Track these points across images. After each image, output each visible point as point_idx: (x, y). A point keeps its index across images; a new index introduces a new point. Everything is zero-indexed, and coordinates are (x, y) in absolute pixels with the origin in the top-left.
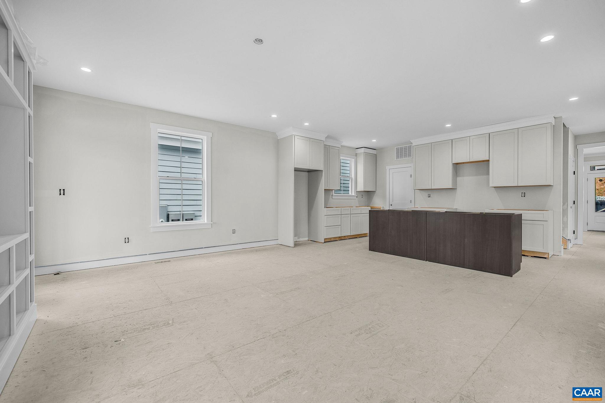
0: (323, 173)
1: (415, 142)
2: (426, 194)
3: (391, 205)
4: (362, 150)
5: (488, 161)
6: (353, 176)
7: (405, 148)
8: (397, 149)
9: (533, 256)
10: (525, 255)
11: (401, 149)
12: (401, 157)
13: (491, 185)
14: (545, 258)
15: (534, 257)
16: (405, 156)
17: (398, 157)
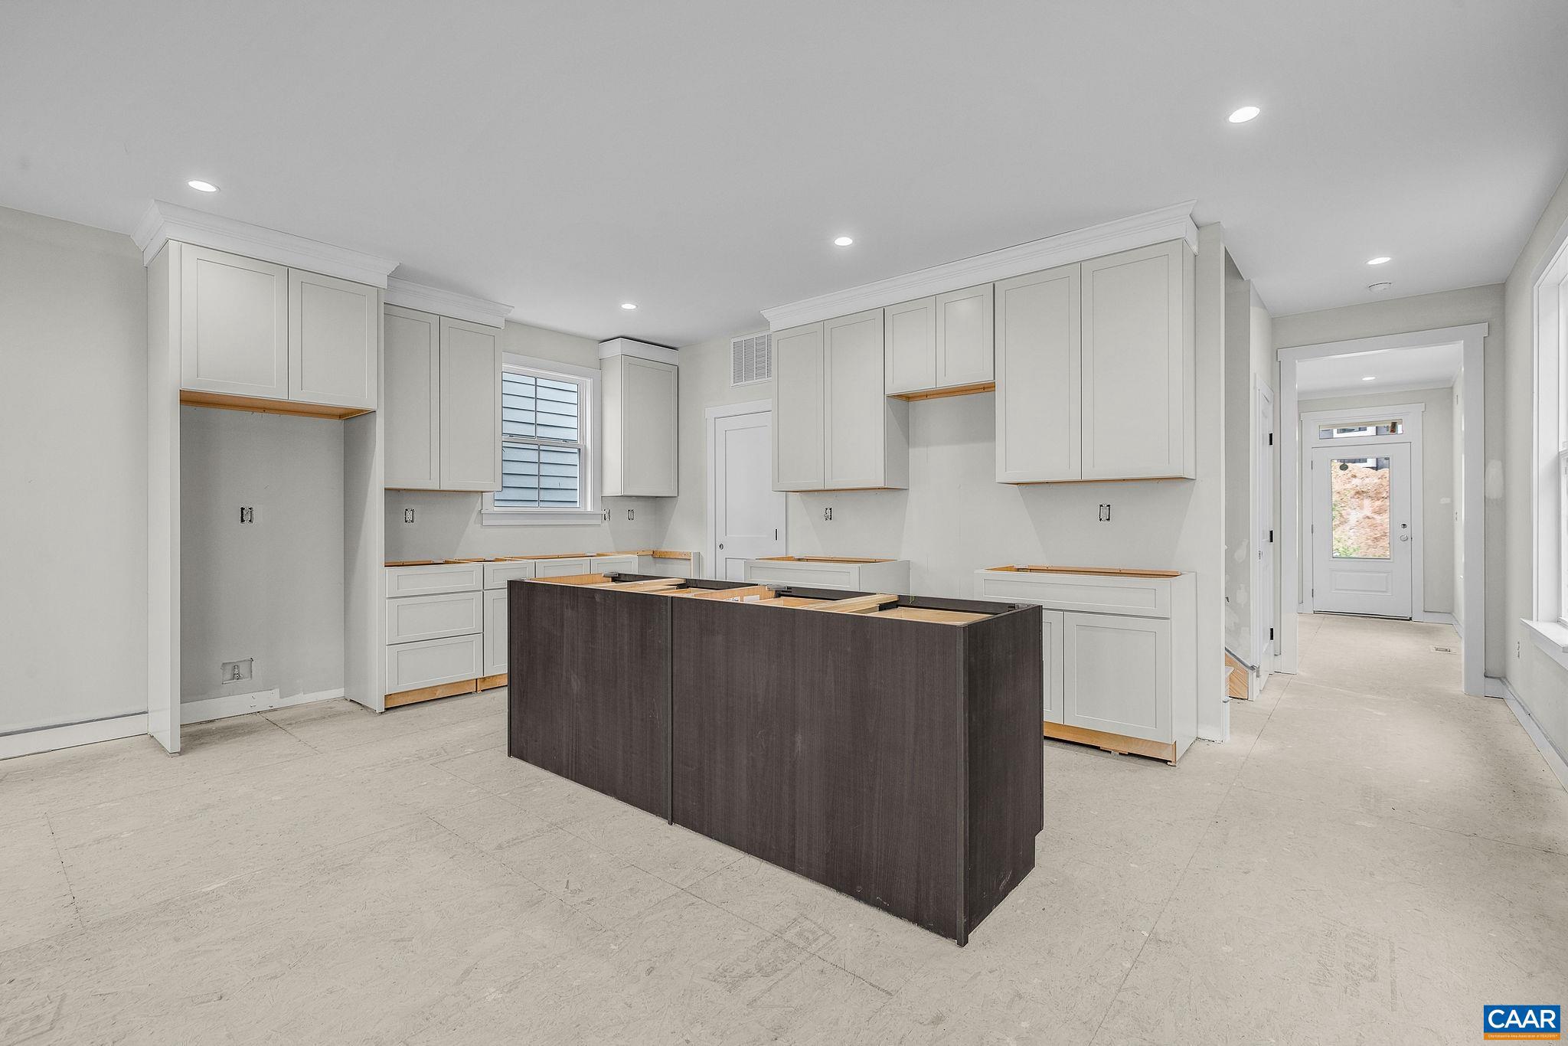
1: (777, 319)
2: (822, 507)
3: (721, 546)
4: (618, 348)
5: (993, 385)
6: (589, 441)
7: (759, 345)
8: (737, 347)
9: (1127, 751)
10: (1103, 746)
11: (746, 346)
12: (747, 375)
13: (1001, 476)
14: (1165, 762)
15: (1130, 754)
16: (758, 372)
17: (738, 377)
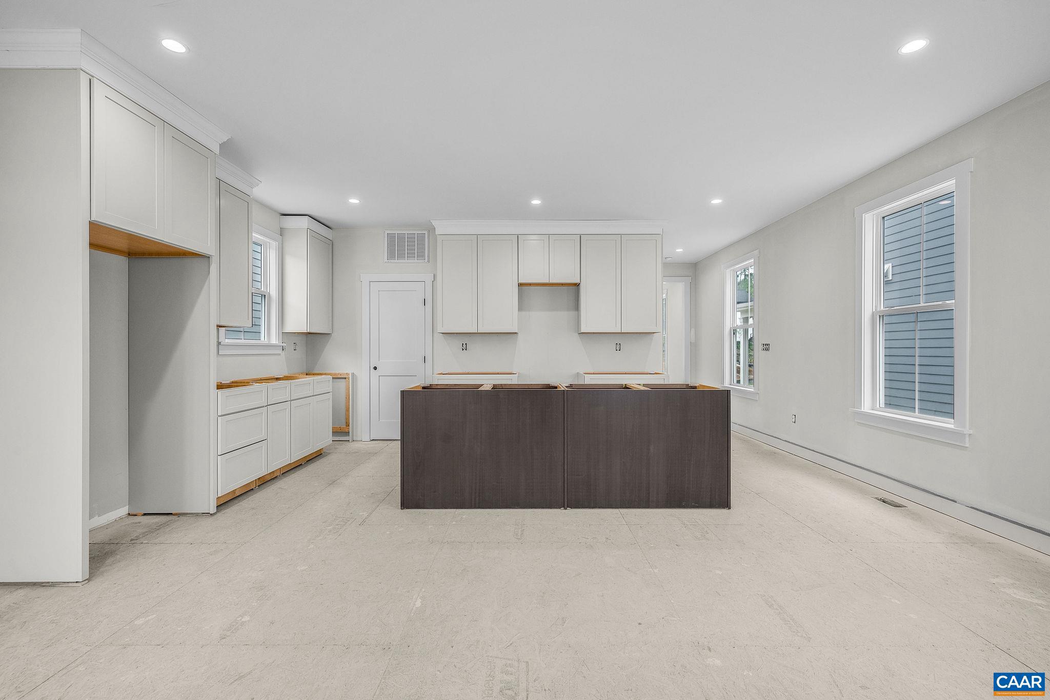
0: (214, 268)
1: (442, 227)
2: (457, 343)
3: (375, 368)
4: (304, 222)
5: (577, 285)
6: (273, 291)
7: (411, 237)
8: (391, 237)
11: (401, 237)
12: (401, 256)
13: (583, 329)
16: (411, 255)
17: (391, 255)
